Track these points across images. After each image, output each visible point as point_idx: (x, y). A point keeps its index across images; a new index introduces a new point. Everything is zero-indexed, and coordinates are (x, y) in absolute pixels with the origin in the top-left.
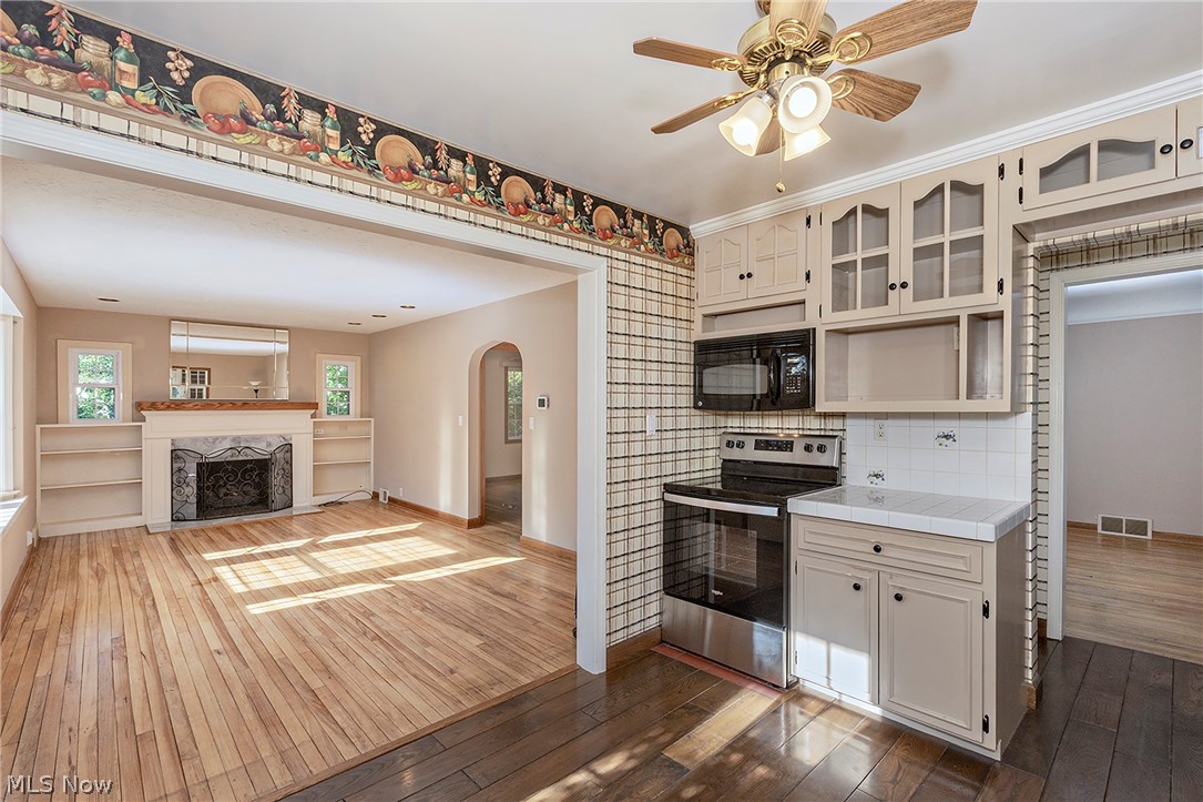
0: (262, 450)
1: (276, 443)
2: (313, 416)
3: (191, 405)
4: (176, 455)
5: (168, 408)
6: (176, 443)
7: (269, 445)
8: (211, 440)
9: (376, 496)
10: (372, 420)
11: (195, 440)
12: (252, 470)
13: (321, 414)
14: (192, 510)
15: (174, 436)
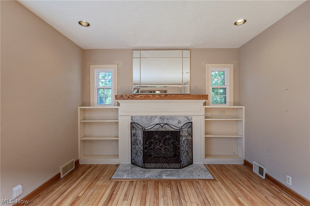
0: (174, 125)
1: (184, 121)
2: (205, 104)
3: (139, 96)
4: (133, 125)
5: (128, 98)
6: (134, 119)
7: (179, 122)
8: (149, 118)
9: (247, 164)
10: (243, 107)
11: (142, 117)
12: (169, 139)
13: (209, 103)
14: (140, 159)
15: (133, 114)
